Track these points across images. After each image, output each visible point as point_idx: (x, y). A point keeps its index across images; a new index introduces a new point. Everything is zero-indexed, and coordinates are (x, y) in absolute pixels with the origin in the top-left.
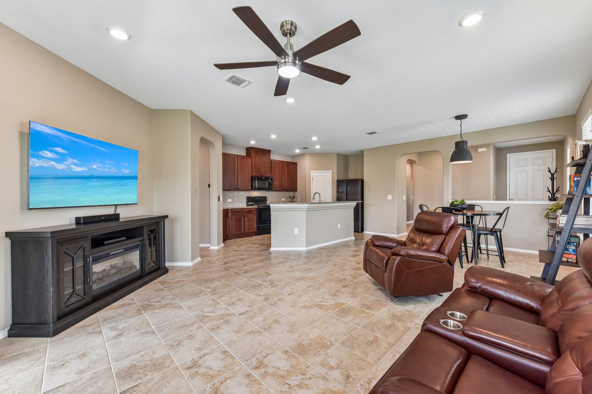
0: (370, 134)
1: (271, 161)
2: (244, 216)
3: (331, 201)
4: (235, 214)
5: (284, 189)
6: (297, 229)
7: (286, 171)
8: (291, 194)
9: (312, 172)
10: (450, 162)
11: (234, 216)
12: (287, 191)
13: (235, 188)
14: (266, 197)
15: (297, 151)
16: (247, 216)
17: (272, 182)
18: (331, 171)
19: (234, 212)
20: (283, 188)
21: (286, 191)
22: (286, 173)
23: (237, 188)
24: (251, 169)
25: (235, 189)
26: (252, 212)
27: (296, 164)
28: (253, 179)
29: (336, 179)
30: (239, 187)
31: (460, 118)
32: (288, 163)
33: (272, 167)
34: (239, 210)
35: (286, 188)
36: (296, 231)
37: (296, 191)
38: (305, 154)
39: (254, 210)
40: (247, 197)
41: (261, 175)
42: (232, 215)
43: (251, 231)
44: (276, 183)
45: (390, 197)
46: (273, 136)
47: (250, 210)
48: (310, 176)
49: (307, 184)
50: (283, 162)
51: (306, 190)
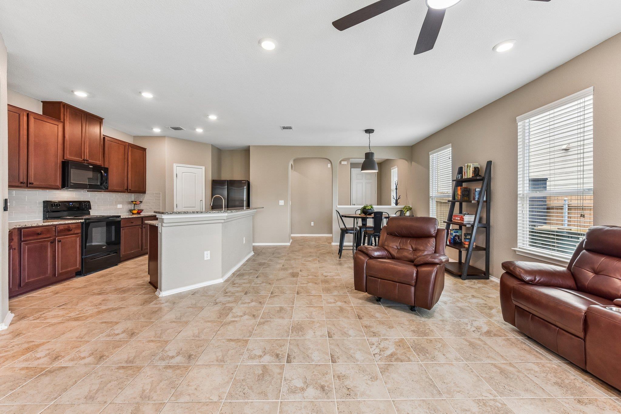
0: (284, 128)
1: (104, 138)
2: (53, 242)
3: (204, 210)
4: (31, 238)
5: (125, 190)
6: (209, 252)
7: (129, 160)
8: (132, 197)
9: (175, 165)
10: (361, 170)
11: (27, 244)
13: (22, 183)
14: (89, 202)
15: (157, 130)
16: (59, 241)
17: (107, 175)
18: (203, 168)
19: (28, 235)
21: (129, 192)
22: (129, 163)
23: (25, 181)
24: (62, 148)
25: (20, 184)
26: (72, 232)
27: (144, 150)
28: (65, 166)
29: (210, 178)
30: (32, 179)
31: (369, 131)
32: (132, 147)
33: (106, 149)
34: (39, 230)
35: (129, 188)
36: (207, 255)
37: (144, 192)
38: (171, 137)
39: (75, 228)
40: (45, 202)
41: (84, 160)
42: (20, 241)
43: (69, 269)
44: (114, 178)
45: (282, 203)
46: (147, 95)
47: (66, 227)
48: (172, 171)
49: (166, 183)
50: (124, 144)
51: (165, 192)
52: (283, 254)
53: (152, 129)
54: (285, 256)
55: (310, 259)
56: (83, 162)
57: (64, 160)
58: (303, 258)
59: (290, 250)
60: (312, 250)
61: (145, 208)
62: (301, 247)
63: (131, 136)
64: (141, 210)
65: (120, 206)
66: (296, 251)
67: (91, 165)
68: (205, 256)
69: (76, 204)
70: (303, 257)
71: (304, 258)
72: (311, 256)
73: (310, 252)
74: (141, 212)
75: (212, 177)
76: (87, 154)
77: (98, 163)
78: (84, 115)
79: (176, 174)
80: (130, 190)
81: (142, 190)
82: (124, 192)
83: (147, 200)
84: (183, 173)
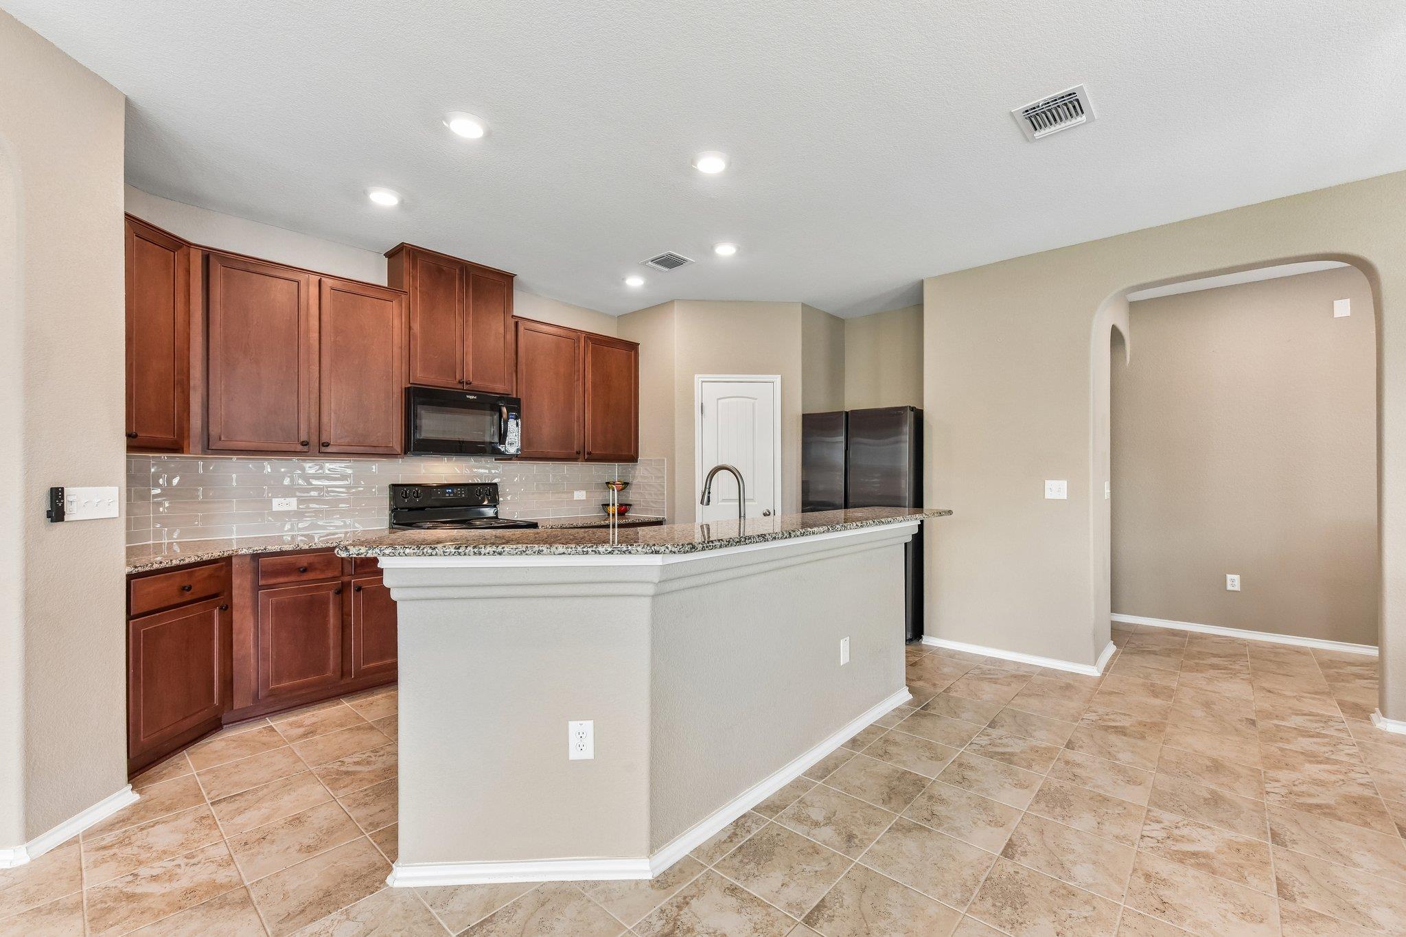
1: (517, 323)
2: (342, 591)
4: (281, 580)
5: (578, 453)
6: (589, 726)
7: (589, 376)
8: (614, 471)
9: (698, 378)
11: (272, 595)
12: (591, 458)
13: (305, 444)
14: (491, 485)
15: (635, 283)
16: (359, 589)
18: (777, 379)
19: (275, 572)
20: (576, 449)
21: (587, 460)
22: (589, 385)
23: (311, 438)
24: (405, 353)
25: (300, 448)
27: (633, 347)
28: (410, 400)
29: (797, 410)
30: (333, 433)
32: (598, 341)
33: (523, 351)
34: (304, 561)
35: (589, 448)
36: (581, 740)
37: (633, 459)
38: (672, 302)
40: (395, 488)
41: (460, 382)
42: (257, 588)
44: (543, 424)
45: (1056, 489)
48: (691, 398)
49: (676, 433)
50: (572, 335)
51: (674, 455)
52: (1042, 738)
53: (623, 279)
54: (1046, 754)
55: (1208, 840)
56: (460, 386)
57: (409, 385)
58: (1157, 813)
59: (1088, 710)
60: (1227, 750)
61: (635, 501)
62: (1157, 702)
63: (612, 317)
64: (626, 505)
65: (580, 495)
66: (1121, 731)
67: (472, 392)
68: (573, 740)
69: (461, 491)
70: (1160, 800)
71: (1168, 818)
72: (1215, 800)
73: (1216, 767)
74: (626, 511)
75: (803, 408)
76: (470, 367)
77: (500, 387)
78: (461, 270)
79: (702, 404)
80: (589, 453)
81: (625, 453)
82: (575, 459)
83: (639, 479)
84: (719, 401)
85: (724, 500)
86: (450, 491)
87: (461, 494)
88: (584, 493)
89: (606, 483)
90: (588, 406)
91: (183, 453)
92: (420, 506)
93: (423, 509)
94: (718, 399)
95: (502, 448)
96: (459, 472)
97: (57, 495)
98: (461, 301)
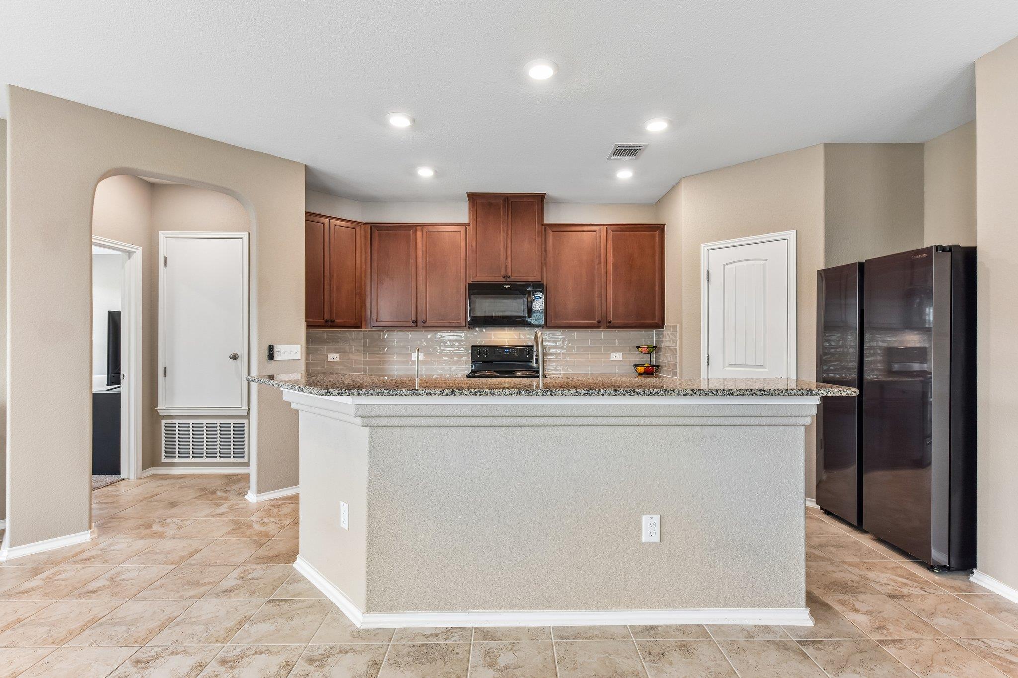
49: (684, 301)
50: (595, 229)
51: (682, 321)
56: (503, 280)
61: (663, 363)
63: (650, 205)
65: (616, 356)
67: (508, 283)
74: (654, 371)
76: (509, 265)
77: (532, 277)
78: (504, 201)
79: (708, 271)
80: (610, 322)
81: (648, 321)
82: (598, 327)
83: (667, 344)
84: (726, 267)
85: (731, 365)
86: (508, 350)
87: (515, 353)
88: (620, 354)
89: (637, 347)
90: (609, 283)
91: (362, 328)
92: (487, 360)
93: (490, 362)
94: (725, 265)
95: (530, 320)
96: (516, 337)
97: (271, 348)
98: (504, 222)
